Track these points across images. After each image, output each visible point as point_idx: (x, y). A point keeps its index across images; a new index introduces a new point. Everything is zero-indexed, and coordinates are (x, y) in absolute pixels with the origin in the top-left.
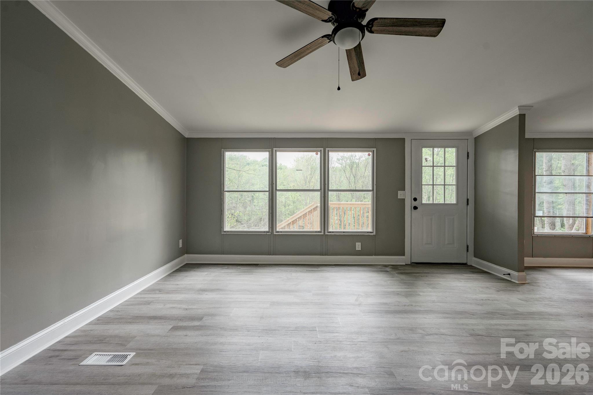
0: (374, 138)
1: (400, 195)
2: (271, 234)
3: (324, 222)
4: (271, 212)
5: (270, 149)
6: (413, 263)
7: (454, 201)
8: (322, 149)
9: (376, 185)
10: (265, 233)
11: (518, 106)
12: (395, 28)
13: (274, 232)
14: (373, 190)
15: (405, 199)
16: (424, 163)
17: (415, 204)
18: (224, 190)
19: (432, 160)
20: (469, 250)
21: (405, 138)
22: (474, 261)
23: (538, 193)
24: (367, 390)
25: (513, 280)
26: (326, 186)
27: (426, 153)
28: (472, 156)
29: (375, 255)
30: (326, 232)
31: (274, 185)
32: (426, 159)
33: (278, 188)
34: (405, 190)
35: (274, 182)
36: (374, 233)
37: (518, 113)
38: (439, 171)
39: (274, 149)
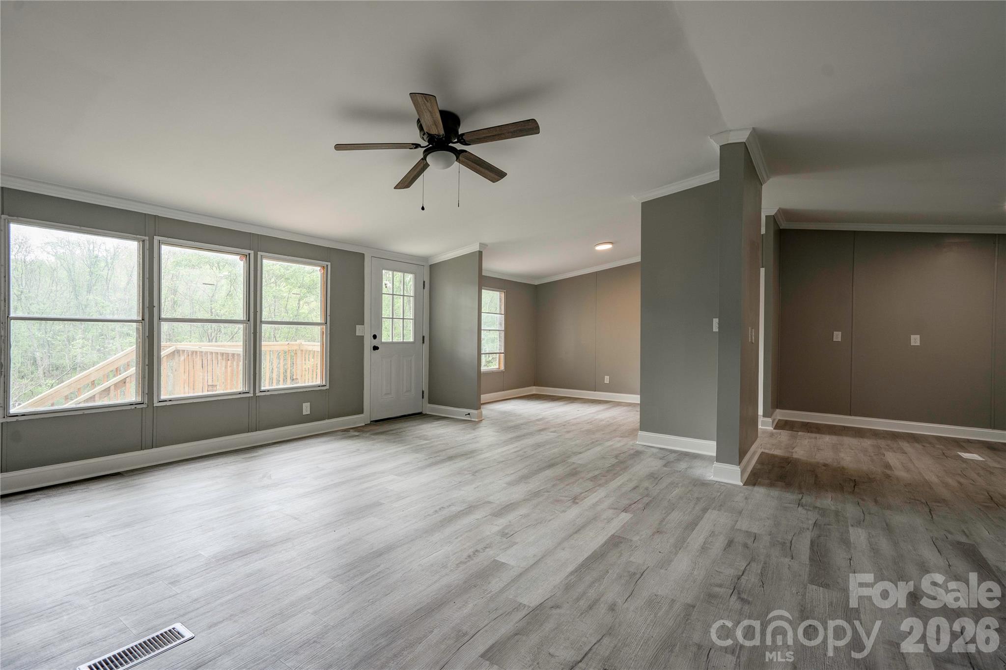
0: (327, 246)
1: (359, 332)
2: (148, 406)
3: (254, 375)
4: (147, 363)
5: (145, 236)
6: (372, 421)
7: (411, 340)
8: (252, 252)
9: (330, 316)
10: (133, 407)
11: (480, 243)
12: (473, 164)
13: (155, 401)
14: (326, 324)
15: (363, 336)
16: (384, 290)
17: (375, 343)
18: (9, 314)
19: (391, 287)
20: (425, 396)
21: (364, 254)
22: (429, 408)
23: (484, 330)
24: (490, 517)
25: (472, 419)
26: (258, 314)
27: (387, 275)
28: (427, 285)
29: (329, 418)
30: (257, 391)
31: (155, 308)
32: (386, 285)
33: (163, 316)
34: (363, 325)
35: (156, 304)
36: (327, 387)
37: (478, 250)
38: (399, 301)
39: (156, 238)
